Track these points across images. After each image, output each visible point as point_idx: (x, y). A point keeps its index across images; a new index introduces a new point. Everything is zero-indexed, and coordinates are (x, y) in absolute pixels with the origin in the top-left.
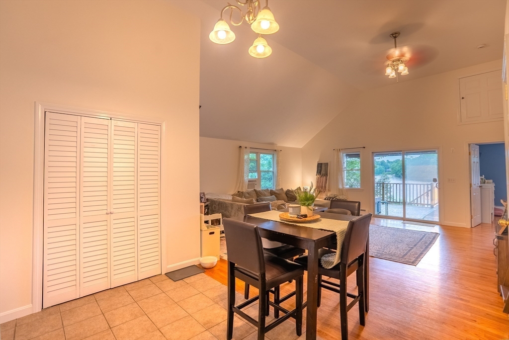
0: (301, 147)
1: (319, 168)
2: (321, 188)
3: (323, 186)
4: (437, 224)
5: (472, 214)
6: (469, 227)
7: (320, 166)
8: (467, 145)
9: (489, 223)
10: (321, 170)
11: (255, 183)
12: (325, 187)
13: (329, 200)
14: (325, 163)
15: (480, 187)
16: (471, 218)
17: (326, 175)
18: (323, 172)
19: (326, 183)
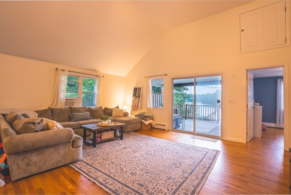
0: (124, 76)
1: (135, 92)
2: (135, 107)
3: (137, 105)
4: (219, 139)
5: (248, 131)
6: (245, 142)
7: (135, 90)
8: (245, 71)
9: (259, 137)
10: (136, 93)
11: (75, 101)
12: (138, 106)
13: (138, 117)
14: (139, 88)
15: (253, 107)
16: (247, 135)
17: (139, 97)
18: (137, 95)
19: (138, 103)
